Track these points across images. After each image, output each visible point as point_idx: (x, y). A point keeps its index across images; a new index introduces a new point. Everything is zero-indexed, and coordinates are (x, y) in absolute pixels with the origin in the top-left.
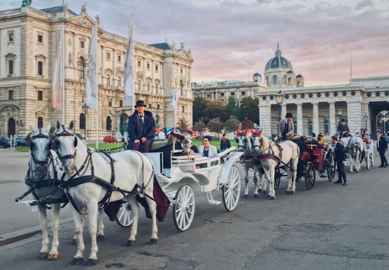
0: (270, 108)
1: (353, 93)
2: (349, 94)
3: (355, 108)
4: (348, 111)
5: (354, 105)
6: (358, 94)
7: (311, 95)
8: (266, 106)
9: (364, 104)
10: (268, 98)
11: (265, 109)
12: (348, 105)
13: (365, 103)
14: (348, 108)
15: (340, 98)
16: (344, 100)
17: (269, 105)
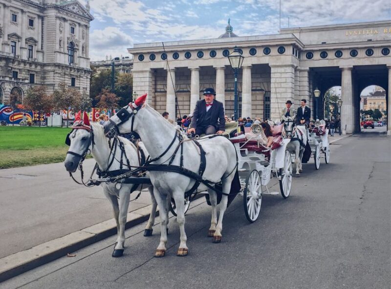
0: (148, 75)
1: (281, 50)
2: (274, 51)
3: (283, 75)
4: (272, 80)
5: (282, 70)
6: (289, 51)
7: (213, 54)
8: (142, 72)
9: (301, 71)
10: (147, 58)
11: (141, 75)
12: (273, 70)
13: (303, 69)
14: (272, 75)
15: (260, 59)
16: (266, 62)
17: (148, 69)
